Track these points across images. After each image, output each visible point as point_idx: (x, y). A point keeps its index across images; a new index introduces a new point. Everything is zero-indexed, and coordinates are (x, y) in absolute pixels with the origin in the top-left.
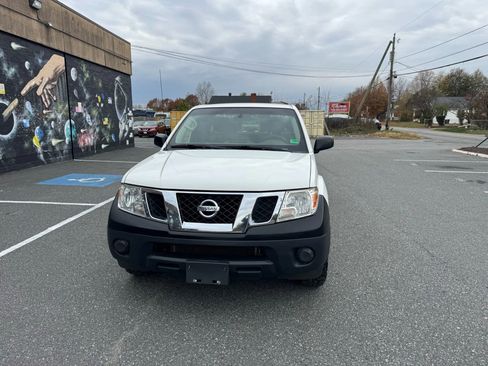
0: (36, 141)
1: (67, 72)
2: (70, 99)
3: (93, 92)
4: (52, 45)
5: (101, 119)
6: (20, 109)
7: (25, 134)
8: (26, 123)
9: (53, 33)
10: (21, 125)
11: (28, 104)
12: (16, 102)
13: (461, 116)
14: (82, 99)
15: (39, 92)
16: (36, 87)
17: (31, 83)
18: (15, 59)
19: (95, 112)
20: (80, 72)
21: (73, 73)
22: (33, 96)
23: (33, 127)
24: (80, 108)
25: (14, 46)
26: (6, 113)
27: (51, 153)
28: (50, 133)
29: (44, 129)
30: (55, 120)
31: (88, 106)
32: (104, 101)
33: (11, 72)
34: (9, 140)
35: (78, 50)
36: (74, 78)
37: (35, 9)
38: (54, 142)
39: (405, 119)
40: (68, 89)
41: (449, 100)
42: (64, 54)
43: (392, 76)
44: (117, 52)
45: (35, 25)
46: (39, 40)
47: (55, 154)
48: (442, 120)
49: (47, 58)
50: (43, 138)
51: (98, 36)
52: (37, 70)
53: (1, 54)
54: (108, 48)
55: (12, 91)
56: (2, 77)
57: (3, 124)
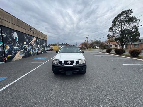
0: (31, 52)
1: (37, 40)
2: (37, 45)
3: (41, 44)
4: (34, 36)
5: (42, 48)
6: (29, 47)
7: (29, 51)
9: (34, 34)
10: (29, 49)
11: (30, 46)
12: (28, 45)
13: (98, 47)
14: (39, 45)
15: (32, 44)
17: (31, 42)
18: (28, 38)
19: (41, 47)
20: (39, 40)
22: (31, 44)
23: (31, 50)
24: (39, 46)
25: (28, 36)
26: (26, 47)
27: (34, 54)
28: (34, 50)
29: (33, 50)
30: (34, 48)
31: (40, 46)
32: (43, 45)
33: (27, 40)
34: (26, 52)
35: (38, 37)
36: (38, 41)
37: (32, 30)
38: (34, 52)
39: (90, 47)
40: (37, 43)
41: (96, 44)
42: (36, 37)
43: (88, 41)
44: (45, 37)
45: (31, 33)
46: (32, 35)
48: (95, 48)
49: (33, 38)
50: (32, 52)
51: (42, 34)
52: (31, 40)
53: (26, 37)
54: (43, 36)
55: (27, 44)
56: (25, 41)
57: (25, 49)
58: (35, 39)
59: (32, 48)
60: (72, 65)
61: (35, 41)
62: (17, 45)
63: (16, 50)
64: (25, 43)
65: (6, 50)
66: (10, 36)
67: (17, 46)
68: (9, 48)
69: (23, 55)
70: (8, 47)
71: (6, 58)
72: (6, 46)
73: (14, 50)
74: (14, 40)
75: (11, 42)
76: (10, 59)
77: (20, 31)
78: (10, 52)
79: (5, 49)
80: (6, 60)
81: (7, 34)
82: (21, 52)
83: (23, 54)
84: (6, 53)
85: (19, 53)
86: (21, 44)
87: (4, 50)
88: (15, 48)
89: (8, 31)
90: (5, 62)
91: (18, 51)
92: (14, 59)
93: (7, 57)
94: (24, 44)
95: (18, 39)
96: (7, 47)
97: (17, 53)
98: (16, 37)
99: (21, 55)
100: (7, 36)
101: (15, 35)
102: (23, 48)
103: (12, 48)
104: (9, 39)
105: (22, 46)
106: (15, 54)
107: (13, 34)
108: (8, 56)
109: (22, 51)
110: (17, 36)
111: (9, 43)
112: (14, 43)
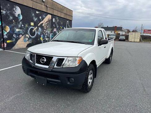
0: (41, 38)
1: (52, 20)
2: (52, 27)
3: (59, 26)
4: (48, 12)
6: (37, 30)
7: (38, 36)
8: (39, 33)
9: (49, 9)
10: (37, 34)
11: (40, 28)
12: (36, 27)
14: (56, 27)
15: (43, 25)
16: (42, 24)
17: (41, 23)
18: (37, 16)
20: (56, 20)
22: (41, 26)
23: (41, 35)
24: (55, 30)
25: (37, 12)
26: (33, 31)
28: (46, 36)
29: (44, 35)
30: (47, 33)
31: (58, 30)
33: (36, 19)
34: (34, 38)
35: (55, 13)
36: (54, 21)
37: (44, 2)
38: (47, 39)
40: (52, 24)
42: (51, 14)
44: (68, 14)
45: (43, 6)
46: (44, 11)
50: (44, 38)
51: (62, 9)
53: (33, 15)
54: (65, 12)
55: (36, 25)
56: (33, 21)
57: (32, 33)
58: (49, 17)
61: (49, 21)
62: (20, 26)
63: (18, 34)
64: (32, 24)
65: (5, 33)
66: (10, 13)
67: (20, 28)
68: (9, 30)
69: (28, 43)
70: (8, 29)
71: (5, 44)
72: (5, 27)
73: (16, 34)
74: (16, 19)
75: (12, 21)
76: (10, 46)
77: (25, 4)
78: (10, 36)
79: (4, 31)
80: (5, 46)
81: (7, 10)
82: (25, 37)
83: (28, 40)
84: (5, 37)
85: (22, 38)
86: (27, 26)
87: (3, 32)
88: (17, 30)
89: (9, 5)
90: (4, 49)
91: (21, 36)
92: (16, 47)
93: (6, 43)
94: (30, 25)
95: (21, 18)
96: (6, 29)
97: (19, 38)
98: (19, 15)
99: (25, 41)
100: (7, 12)
101: (18, 11)
102: (29, 31)
103: (12, 30)
104: (9, 17)
105: (28, 29)
106: (17, 39)
107: (14, 9)
108: (8, 41)
109: (27, 35)
110: (20, 13)
111: (9, 23)
112: (16, 24)
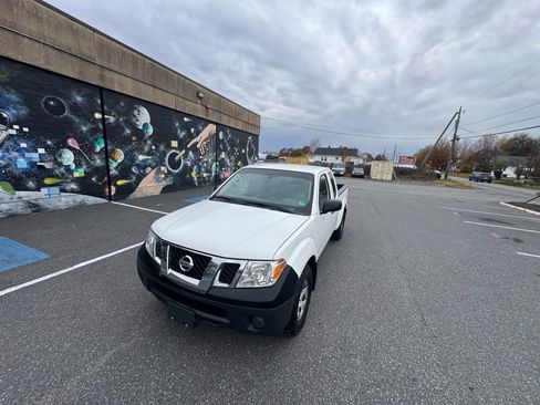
0: (194, 174)
1: (217, 134)
2: (218, 150)
3: (232, 146)
4: (208, 119)
5: (236, 161)
6: (186, 156)
7: (187, 170)
8: (189, 163)
9: (210, 112)
10: (185, 164)
11: (191, 153)
12: (184, 151)
13: (518, 173)
14: (225, 150)
15: (198, 146)
16: (197, 143)
17: (194, 141)
18: (185, 127)
19: (232, 158)
20: (225, 134)
21: (221, 134)
23: (192, 166)
24: (223, 155)
25: (186, 119)
26: (177, 158)
27: (202, 181)
29: (199, 167)
30: (207, 162)
31: (228, 154)
32: (240, 151)
33: (182, 134)
34: (178, 173)
35: (225, 121)
36: (221, 137)
37: (200, 98)
38: (205, 175)
39: (465, 171)
40: (216, 144)
42: (216, 124)
44: (251, 122)
45: (200, 107)
46: (201, 116)
47: (205, 182)
50: (199, 172)
51: (238, 112)
52: (198, 133)
53: (177, 124)
54: (245, 119)
55: (182, 145)
56: (176, 138)
57: (174, 164)
58: (211, 128)
59: (197, 162)
60: (195, 282)
61: (211, 137)
62: (146, 149)
63: (143, 166)
64: (174, 144)
65: (114, 165)
66: (125, 121)
67: (148, 154)
68: (123, 157)
69: (164, 183)
70: (120, 156)
71: (113, 189)
72: (113, 151)
73: (138, 166)
74: (139, 134)
75: (129, 139)
76: (124, 192)
77: (161, 103)
78: (124, 170)
79: (110, 160)
80: (113, 193)
81: (119, 114)
82: (159, 172)
83: (164, 179)
84: (113, 172)
85: (152, 174)
86: (162, 148)
87: (107, 162)
88: (141, 157)
89: (122, 104)
90: (110, 198)
91: (149, 169)
92: (137, 194)
93: (115, 185)
94: (169, 147)
95: (150, 131)
96: (116, 156)
97: (145, 175)
98: (145, 125)
99: (158, 181)
100: (117, 120)
101: (143, 117)
102: (167, 159)
103: (130, 158)
104: (123, 130)
105: (165, 154)
106: (140, 178)
107: (136, 112)
108: (119, 183)
109: (163, 168)
110: (149, 121)
111: (123, 142)
112: (139, 144)
